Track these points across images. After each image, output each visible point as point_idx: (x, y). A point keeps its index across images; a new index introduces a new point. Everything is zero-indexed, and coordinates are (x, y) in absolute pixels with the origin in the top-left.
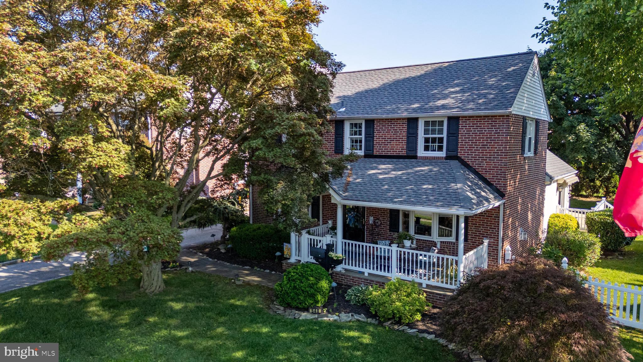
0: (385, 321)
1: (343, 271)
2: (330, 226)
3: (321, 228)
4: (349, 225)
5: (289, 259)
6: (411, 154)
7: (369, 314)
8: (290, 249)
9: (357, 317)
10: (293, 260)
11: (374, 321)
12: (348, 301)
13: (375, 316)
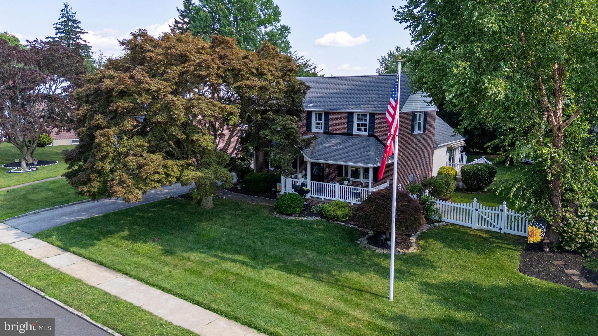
0: (330, 220)
1: (311, 198)
2: (303, 174)
3: (298, 175)
4: (315, 173)
5: (280, 192)
6: (350, 132)
7: (322, 217)
8: (281, 187)
9: (316, 218)
10: (282, 192)
11: (325, 220)
12: (313, 212)
13: (325, 218)
